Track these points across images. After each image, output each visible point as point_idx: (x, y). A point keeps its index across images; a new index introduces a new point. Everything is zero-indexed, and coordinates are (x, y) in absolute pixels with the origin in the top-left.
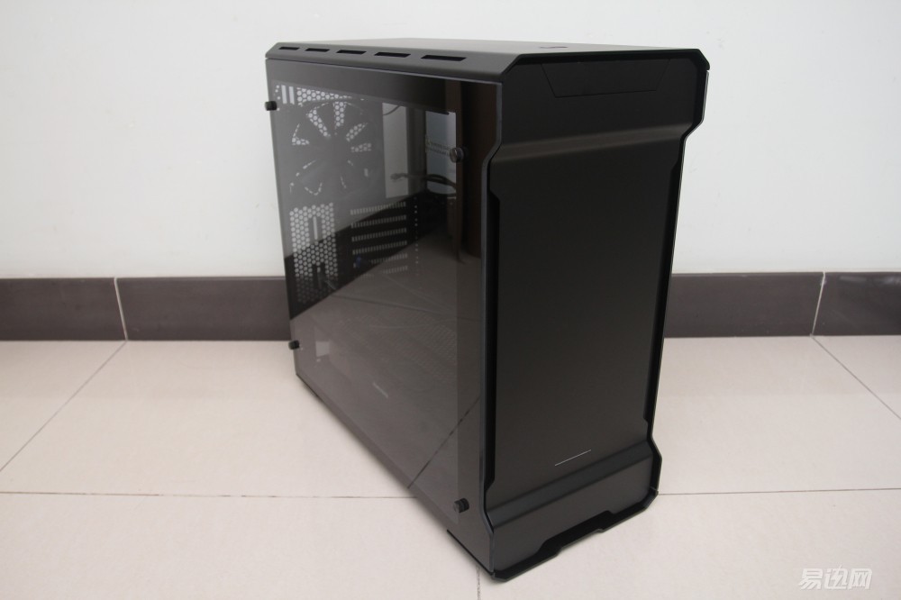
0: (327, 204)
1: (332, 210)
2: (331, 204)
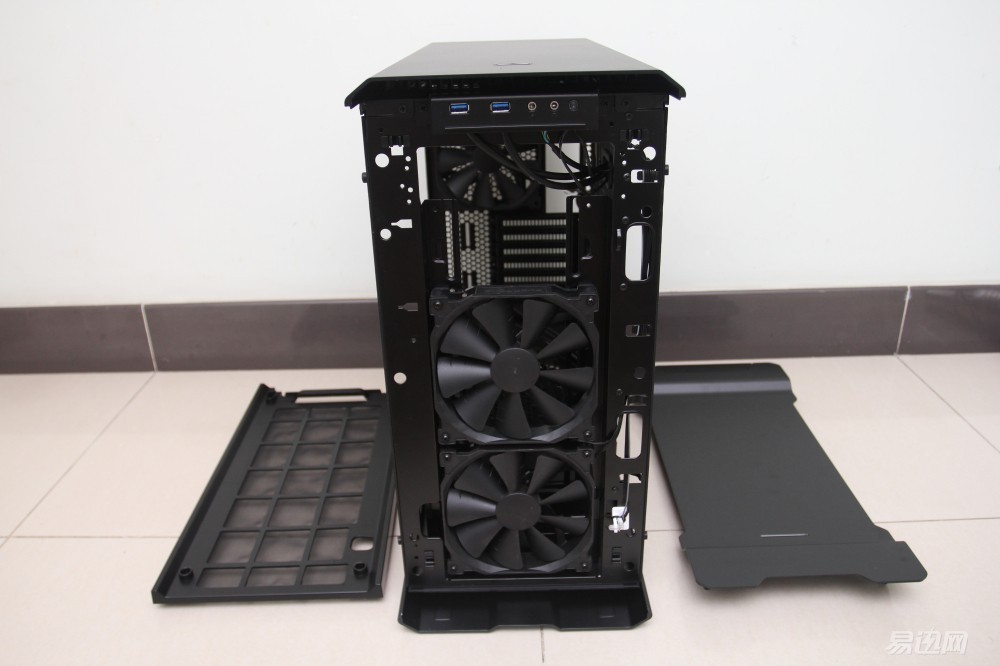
0: (481, 211)
1: (486, 218)
2: (486, 212)
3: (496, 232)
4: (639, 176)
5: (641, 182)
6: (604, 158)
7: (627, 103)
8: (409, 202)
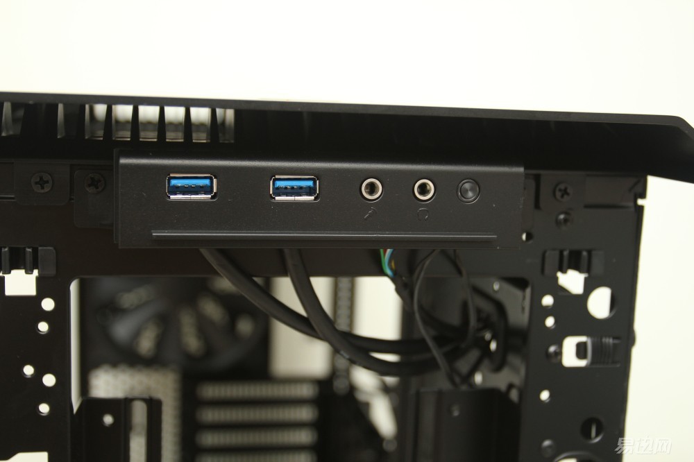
3: (190, 403)
4: (581, 351)
5: (582, 363)
6: (479, 311)
7: (565, 192)
8: (44, 408)
